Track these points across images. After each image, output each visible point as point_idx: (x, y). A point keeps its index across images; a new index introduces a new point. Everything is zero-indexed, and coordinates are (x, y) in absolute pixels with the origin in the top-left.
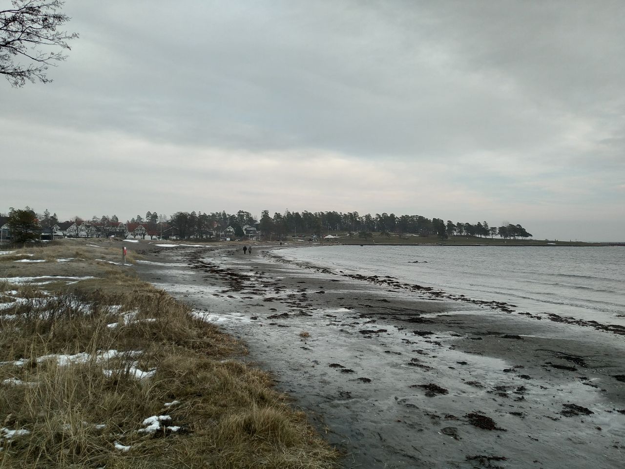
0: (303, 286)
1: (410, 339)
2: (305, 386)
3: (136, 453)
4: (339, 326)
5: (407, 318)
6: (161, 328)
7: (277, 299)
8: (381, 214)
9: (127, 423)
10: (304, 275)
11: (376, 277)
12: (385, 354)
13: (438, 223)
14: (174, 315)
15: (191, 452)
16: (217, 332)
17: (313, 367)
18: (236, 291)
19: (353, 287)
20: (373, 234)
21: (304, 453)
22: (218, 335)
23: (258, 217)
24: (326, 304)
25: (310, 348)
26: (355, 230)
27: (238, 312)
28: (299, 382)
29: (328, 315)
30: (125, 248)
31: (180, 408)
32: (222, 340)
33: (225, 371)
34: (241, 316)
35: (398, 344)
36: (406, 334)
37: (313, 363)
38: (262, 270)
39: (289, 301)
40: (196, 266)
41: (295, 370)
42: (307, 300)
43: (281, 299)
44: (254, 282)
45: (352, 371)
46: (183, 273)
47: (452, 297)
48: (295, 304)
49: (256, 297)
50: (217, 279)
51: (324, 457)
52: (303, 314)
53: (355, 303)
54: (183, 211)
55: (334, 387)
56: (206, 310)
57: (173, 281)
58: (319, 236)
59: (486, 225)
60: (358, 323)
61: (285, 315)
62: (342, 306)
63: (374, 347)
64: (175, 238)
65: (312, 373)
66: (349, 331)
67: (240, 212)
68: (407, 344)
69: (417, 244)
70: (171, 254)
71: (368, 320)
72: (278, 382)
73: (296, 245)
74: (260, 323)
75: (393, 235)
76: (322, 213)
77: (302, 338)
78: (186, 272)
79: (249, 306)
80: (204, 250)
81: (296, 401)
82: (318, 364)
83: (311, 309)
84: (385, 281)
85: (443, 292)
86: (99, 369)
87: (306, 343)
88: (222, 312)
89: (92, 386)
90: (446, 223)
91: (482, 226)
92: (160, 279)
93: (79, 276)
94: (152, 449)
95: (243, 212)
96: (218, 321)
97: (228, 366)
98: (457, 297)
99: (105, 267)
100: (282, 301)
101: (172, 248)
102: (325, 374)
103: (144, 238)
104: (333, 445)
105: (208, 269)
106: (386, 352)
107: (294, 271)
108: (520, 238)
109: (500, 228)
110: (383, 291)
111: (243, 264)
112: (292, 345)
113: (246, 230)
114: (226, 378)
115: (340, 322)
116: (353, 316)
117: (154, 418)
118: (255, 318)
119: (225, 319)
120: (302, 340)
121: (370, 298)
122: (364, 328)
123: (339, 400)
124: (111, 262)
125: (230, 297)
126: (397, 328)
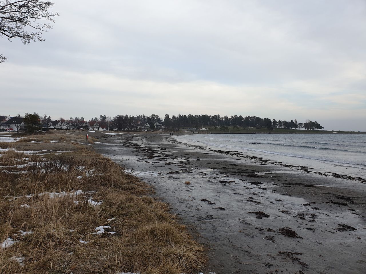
0: (187, 156)
1: (249, 186)
2: (187, 212)
3: (91, 245)
4: (208, 178)
5: (247, 174)
6: (107, 178)
7: (173, 164)
8: (233, 116)
9: (87, 229)
10: (188, 150)
11: (230, 151)
12: (234, 195)
13: (267, 121)
14: (114, 171)
15: (121, 245)
16: (138, 181)
17: (192, 201)
18: (150, 159)
19: (217, 157)
20: (229, 127)
21: (185, 248)
22: (139, 183)
23: (163, 118)
24: (200, 166)
25: (191, 190)
26: (218, 125)
27: (151, 170)
28: (184, 209)
29: (201, 173)
30: (88, 135)
31: (116, 222)
32: (141, 185)
33: (141, 202)
34: (152, 173)
35: (241, 189)
36: (246, 184)
37: (192, 199)
38: (164, 147)
39: (180, 164)
40: (128, 145)
41: (181, 202)
42: (190, 164)
43: (175, 163)
44: (160, 154)
45: (215, 204)
46: (120, 149)
47: (275, 163)
48: (182, 166)
49: (161, 162)
50: (139, 152)
51: (196, 251)
52: (187, 171)
53: (217, 166)
54: (121, 115)
55: (204, 212)
56: (132, 169)
57: (115, 153)
58: (197, 128)
59: (296, 122)
60: (218, 177)
61: (177, 172)
62: (209, 167)
63: (227, 191)
64: (116, 130)
65: (191, 204)
66: (213, 181)
67: (153, 115)
68: (246, 189)
69: (255, 133)
70: (114, 139)
71: (224, 175)
72: (172, 209)
73: (185, 134)
74: (162, 177)
75: (241, 128)
76: (199, 115)
77: (186, 185)
78: (122, 149)
79: (156, 167)
80: (133, 136)
81: (181, 219)
82: (195, 199)
83: (192, 169)
84: (235, 154)
85: (269, 160)
86: (72, 200)
87: (188, 188)
88: (142, 171)
89: (68, 209)
90: (272, 121)
91: (294, 122)
92: (107, 152)
93: (62, 151)
94: (100, 243)
95: (154, 115)
96: (139, 175)
97: (143, 199)
98: (277, 163)
99: (77, 146)
100: (176, 164)
101: (115, 135)
102: (198, 205)
103: (99, 130)
104: (202, 244)
105: (135, 147)
106: (234, 193)
107: (183, 148)
108: (317, 129)
109: (304, 124)
110: (233, 159)
111: (155, 144)
112: (180, 189)
113: (156, 125)
114: (141, 206)
115: (208, 176)
116: (216, 173)
117: (101, 227)
118: (160, 174)
119: (143, 174)
120: (186, 186)
121: (226, 163)
122: (221, 180)
123: (206, 219)
124: (80, 143)
125: (147, 162)
126: (241, 180)
